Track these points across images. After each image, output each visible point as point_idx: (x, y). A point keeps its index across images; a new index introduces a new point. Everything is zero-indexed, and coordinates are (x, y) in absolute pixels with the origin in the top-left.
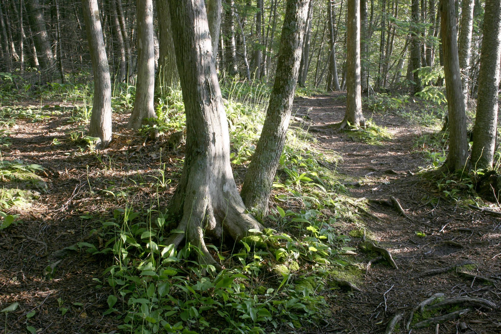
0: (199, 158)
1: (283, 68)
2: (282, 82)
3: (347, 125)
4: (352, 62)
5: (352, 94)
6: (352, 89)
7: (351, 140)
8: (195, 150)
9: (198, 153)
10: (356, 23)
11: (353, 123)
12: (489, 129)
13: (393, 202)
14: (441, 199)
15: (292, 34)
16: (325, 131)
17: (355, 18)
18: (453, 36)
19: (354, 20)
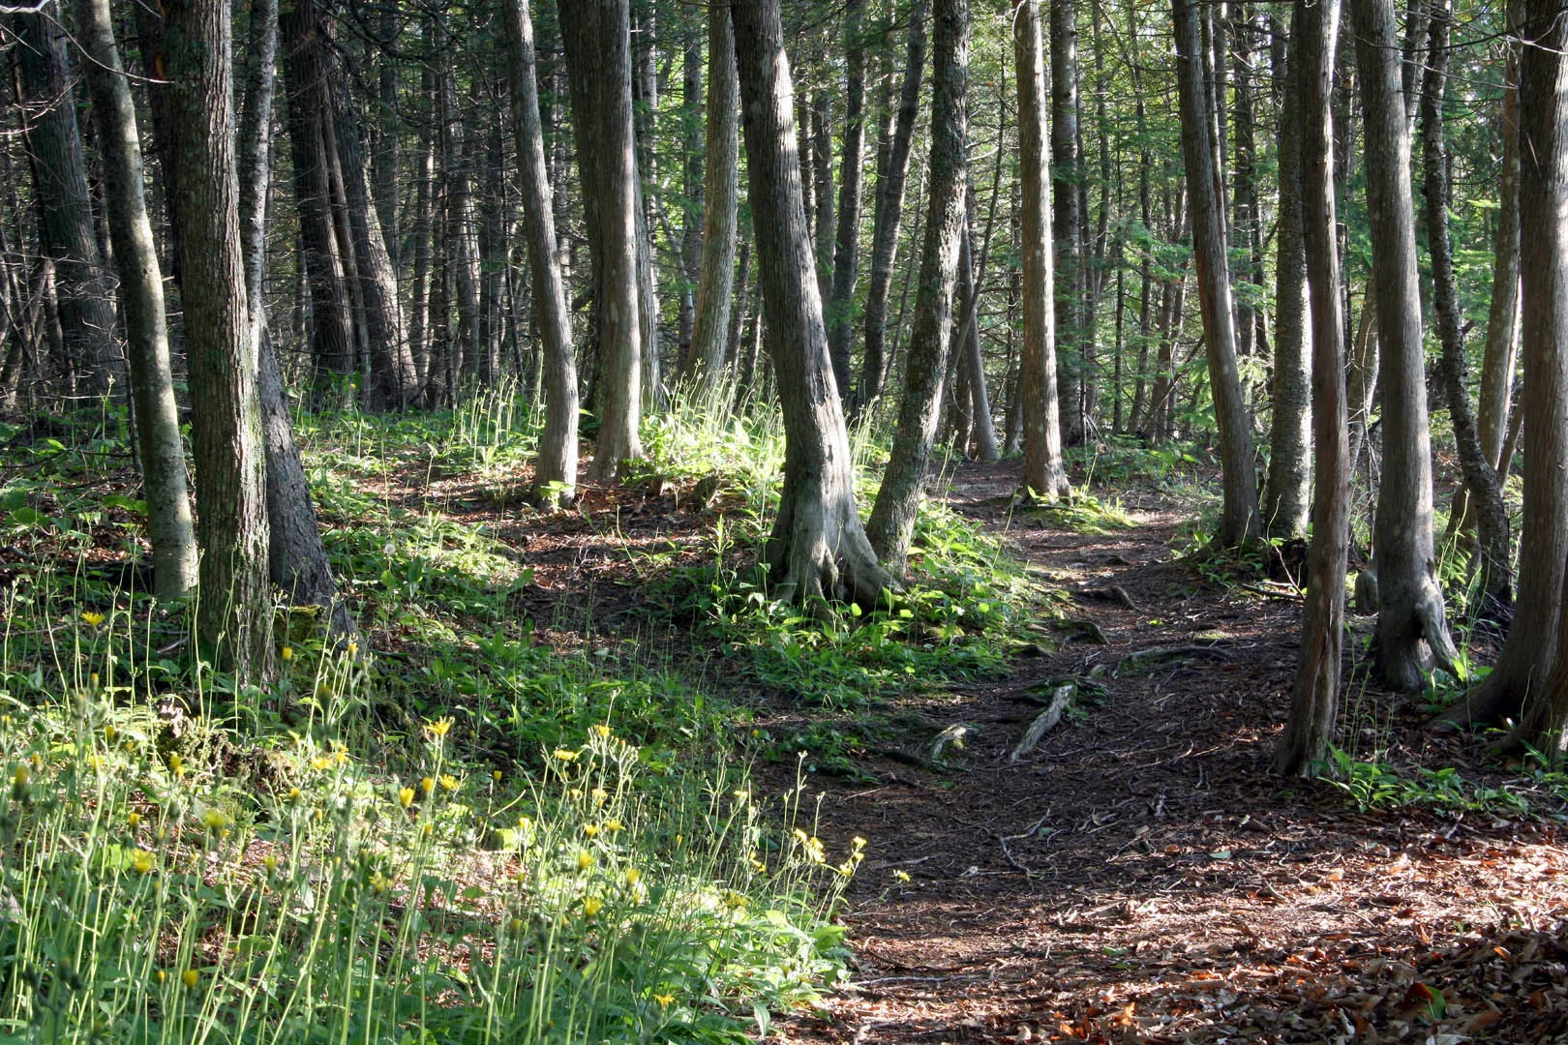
0: (810, 483)
1: (923, 352)
2: (921, 374)
3: (1029, 496)
4: (1036, 350)
5: (1038, 424)
6: (1036, 412)
7: (1039, 526)
8: (804, 471)
9: (808, 474)
10: (1042, 259)
11: (1041, 490)
12: (1294, 465)
13: (1115, 591)
14: (1203, 588)
15: (936, 296)
16: (977, 510)
17: (1041, 247)
18: (1218, 294)
19: (1038, 253)
